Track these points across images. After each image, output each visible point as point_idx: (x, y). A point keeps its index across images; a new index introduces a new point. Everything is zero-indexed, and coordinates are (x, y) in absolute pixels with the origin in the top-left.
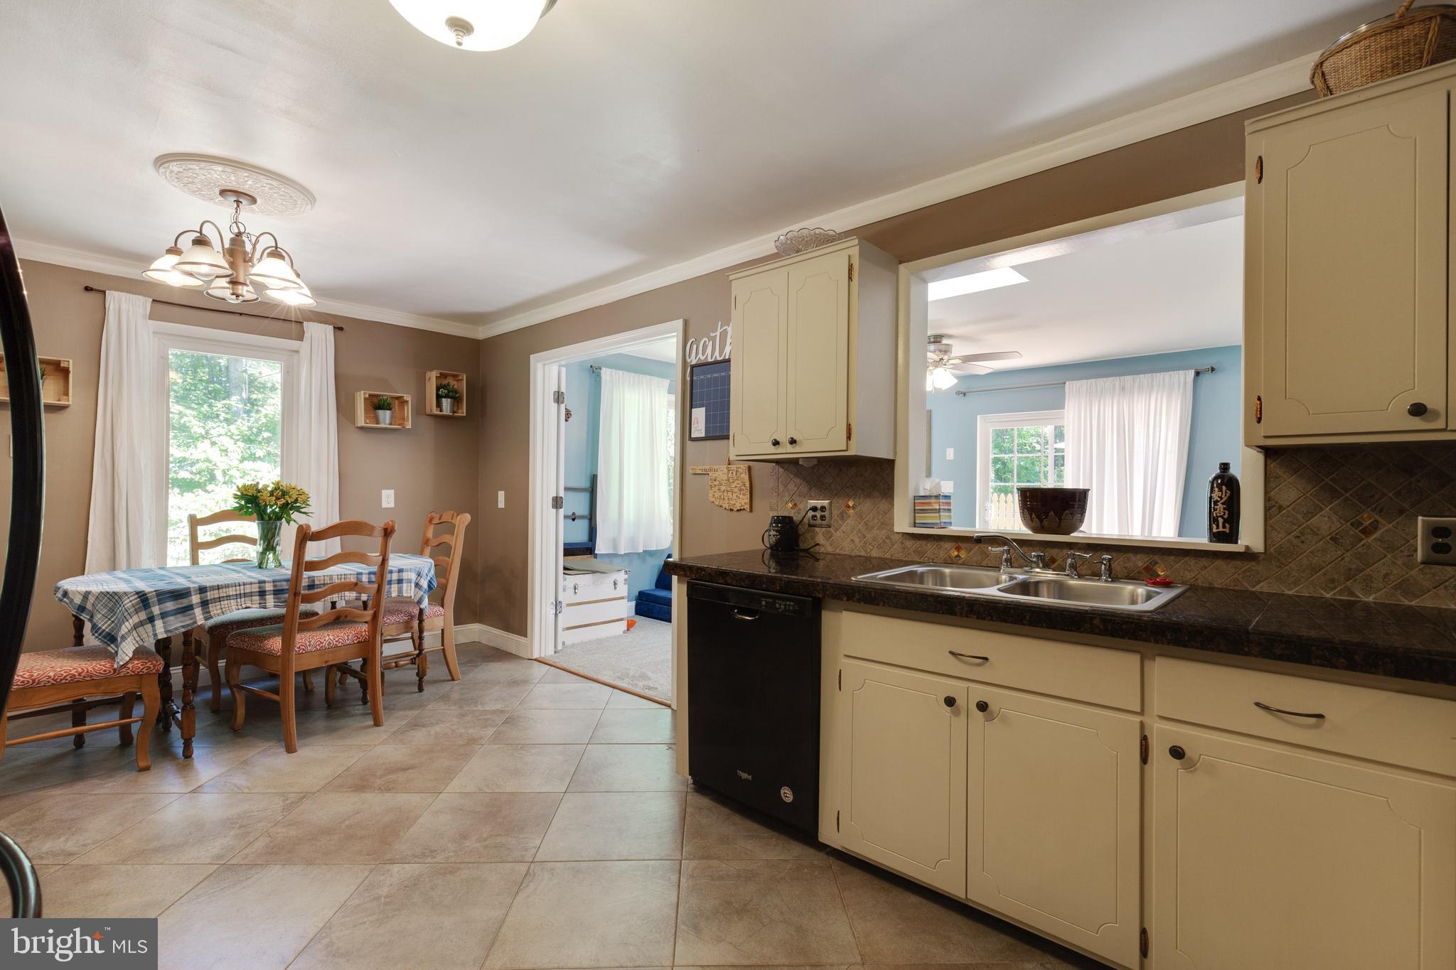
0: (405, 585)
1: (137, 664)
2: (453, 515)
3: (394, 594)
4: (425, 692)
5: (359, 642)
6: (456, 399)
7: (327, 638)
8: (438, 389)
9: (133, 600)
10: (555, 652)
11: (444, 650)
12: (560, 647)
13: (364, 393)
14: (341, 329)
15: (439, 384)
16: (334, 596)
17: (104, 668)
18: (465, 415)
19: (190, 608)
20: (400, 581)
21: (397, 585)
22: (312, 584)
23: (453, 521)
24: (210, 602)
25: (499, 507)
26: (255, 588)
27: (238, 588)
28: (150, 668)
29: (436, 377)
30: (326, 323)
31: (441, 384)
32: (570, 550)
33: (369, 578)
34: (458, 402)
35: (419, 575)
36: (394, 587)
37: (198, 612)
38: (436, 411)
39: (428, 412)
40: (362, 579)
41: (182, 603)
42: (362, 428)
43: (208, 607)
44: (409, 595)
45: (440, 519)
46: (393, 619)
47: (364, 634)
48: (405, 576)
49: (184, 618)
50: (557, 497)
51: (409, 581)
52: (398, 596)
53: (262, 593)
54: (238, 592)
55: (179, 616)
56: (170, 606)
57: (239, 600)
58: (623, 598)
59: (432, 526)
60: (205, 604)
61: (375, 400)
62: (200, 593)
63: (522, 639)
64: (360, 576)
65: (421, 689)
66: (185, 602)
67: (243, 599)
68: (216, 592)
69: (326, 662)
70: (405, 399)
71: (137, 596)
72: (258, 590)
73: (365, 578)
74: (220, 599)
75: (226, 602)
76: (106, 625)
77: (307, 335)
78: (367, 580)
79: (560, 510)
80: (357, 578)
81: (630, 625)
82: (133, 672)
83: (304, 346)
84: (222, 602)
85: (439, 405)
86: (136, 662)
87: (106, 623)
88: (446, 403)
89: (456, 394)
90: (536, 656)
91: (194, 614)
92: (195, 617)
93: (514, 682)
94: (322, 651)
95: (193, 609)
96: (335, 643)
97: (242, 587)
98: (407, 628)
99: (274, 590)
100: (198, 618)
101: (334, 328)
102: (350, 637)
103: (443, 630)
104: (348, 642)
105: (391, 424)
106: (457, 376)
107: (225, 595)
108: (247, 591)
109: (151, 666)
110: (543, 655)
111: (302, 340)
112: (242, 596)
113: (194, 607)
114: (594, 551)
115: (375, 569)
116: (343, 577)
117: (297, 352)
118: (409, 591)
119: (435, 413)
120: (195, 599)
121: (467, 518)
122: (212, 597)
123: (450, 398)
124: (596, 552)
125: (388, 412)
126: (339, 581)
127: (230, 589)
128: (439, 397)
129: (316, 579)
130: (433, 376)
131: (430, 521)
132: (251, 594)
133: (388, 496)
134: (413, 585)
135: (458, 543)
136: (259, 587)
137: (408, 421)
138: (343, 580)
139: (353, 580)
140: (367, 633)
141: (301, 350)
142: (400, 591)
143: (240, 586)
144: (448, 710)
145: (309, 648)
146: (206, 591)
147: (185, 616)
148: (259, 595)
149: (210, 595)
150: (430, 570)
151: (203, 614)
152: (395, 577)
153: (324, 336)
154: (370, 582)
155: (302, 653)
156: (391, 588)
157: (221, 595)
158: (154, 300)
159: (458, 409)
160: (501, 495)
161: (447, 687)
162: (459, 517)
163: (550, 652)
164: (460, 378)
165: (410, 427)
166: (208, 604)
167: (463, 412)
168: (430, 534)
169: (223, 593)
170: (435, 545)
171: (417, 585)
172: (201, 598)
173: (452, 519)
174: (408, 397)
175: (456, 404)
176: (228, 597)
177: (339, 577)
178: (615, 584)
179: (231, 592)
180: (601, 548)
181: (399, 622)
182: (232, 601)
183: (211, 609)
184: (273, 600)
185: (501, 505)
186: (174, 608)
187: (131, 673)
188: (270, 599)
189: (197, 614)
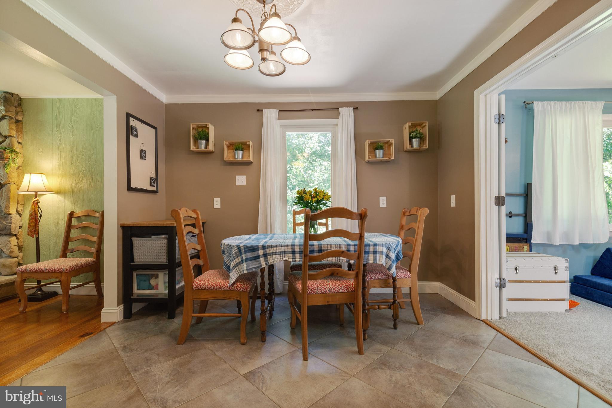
0: (378, 255)
1: (239, 285)
2: (417, 209)
3: (371, 261)
4: (398, 330)
5: (348, 292)
6: (422, 139)
7: (328, 286)
8: (410, 134)
9: (236, 250)
10: (500, 318)
11: (411, 302)
12: (504, 315)
13: (368, 141)
14: (357, 108)
15: (411, 131)
16: (333, 258)
17: (226, 285)
18: (427, 147)
19: (258, 257)
20: (375, 252)
21: (373, 255)
22: (321, 249)
23: (417, 214)
24: (268, 255)
25: (452, 206)
26: (290, 249)
27: (281, 248)
28: (243, 288)
29: (409, 126)
30: (349, 107)
31: (412, 131)
32: (511, 239)
33: (354, 248)
34: (423, 141)
35: (389, 249)
36: (371, 256)
37: (262, 260)
38: (409, 147)
39: (405, 149)
40: (350, 248)
41: (254, 254)
42: (368, 162)
43: (267, 258)
44: (381, 263)
45: (409, 212)
46: (376, 276)
47: (351, 286)
48: (378, 249)
49: (256, 263)
50: (499, 197)
51: (381, 253)
52: (374, 263)
53: (293, 252)
54: (281, 251)
55: (253, 261)
56: (249, 255)
57: (281, 255)
58: (564, 282)
59: (405, 217)
60: (265, 255)
61: (375, 145)
62: (263, 249)
63: (471, 302)
64: (349, 247)
65: (395, 328)
66: (255, 254)
67: (284, 255)
68: (271, 249)
69: (328, 302)
70: (390, 142)
71: (237, 248)
72: (291, 250)
73: (352, 248)
74: (272, 254)
75: (275, 256)
76: (228, 262)
77: (341, 115)
78: (353, 250)
79: (502, 206)
80: (347, 248)
81: (572, 305)
82: (237, 289)
83: (339, 121)
84: (273, 256)
85: (411, 143)
86: (239, 284)
87: (228, 261)
88: (415, 142)
89: (421, 135)
90: (483, 317)
91: (260, 261)
92: (261, 263)
93: (465, 341)
94: (325, 295)
95: (260, 258)
96: (333, 290)
97: (283, 247)
98: (386, 283)
99: (299, 251)
100: (262, 264)
101: (354, 108)
102: (342, 287)
103: (410, 288)
104: (341, 291)
105: (383, 158)
106: (422, 124)
107: (275, 252)
108: (286, 250)
109: (244, 287)
110: (489, 318)
111: (339, 118)
112: (283, 253)
113: (260, 257)
114: (531, 240)
115: (357, 242)
116: (338, 246)
117: (337, 125)
118: (382, 260)
119: (409, 148)
120: (261, 252)
121: (426, 211)
122: (269, 252)
123: (418, 138)
124: (532, 242)
125: (381, 151)
126: (336, 248)
127: (277, 248)
128: (411, 139)
129: (322, 246)
130: (407, 126)
131: (404, 214)
132: (287, 252)
133: (383, 200)
134: (384, 256)
135: (420, 228)
136: (292, 249)
137: (392, 155)
138: (338, 248)
139: (345, 249)
140: (353, 286)
141: (338, 124)
142: (375, 259)
143: (282, 247)
144: (410, 355)
145: (317, 291)
146: (266, 249)
147: (256, 262)
148: (292, 254)
149: (268, 251)
150: (397, 246)
151: (265, 262)
152: (371, 249)
153: (349, 114)
154: (355, 251)
155: (313, 294)
156: (369, 257)
157: (273, 252)
158: (279, 110)
159: (423, 145)
160: (453, 198)
161: (413, 329)
162: (421, 210)
163: (496, 317)
164: (424, 125)
165: (394, 158)
166: (267, 256)
167: (426, 146)
168: (404, 222)
169: (274, 250)
170: (407, 229)
171: (387, 256)
172: (263, 252)
173: (417, 212)
174: (392, 141)
175: (422, 142)
176: (276, 253)
177: (336, 246)
178: (555, 269)
179: (278, 249)
180: (537, 238)
181: (380, 279)
182: (278, 255)
183: (268, 259)
184: (299, 257)
185: (453, 204)
186: (251, 256)
187: (236, 290)
188: (297, 256)
189: (261, 261)
